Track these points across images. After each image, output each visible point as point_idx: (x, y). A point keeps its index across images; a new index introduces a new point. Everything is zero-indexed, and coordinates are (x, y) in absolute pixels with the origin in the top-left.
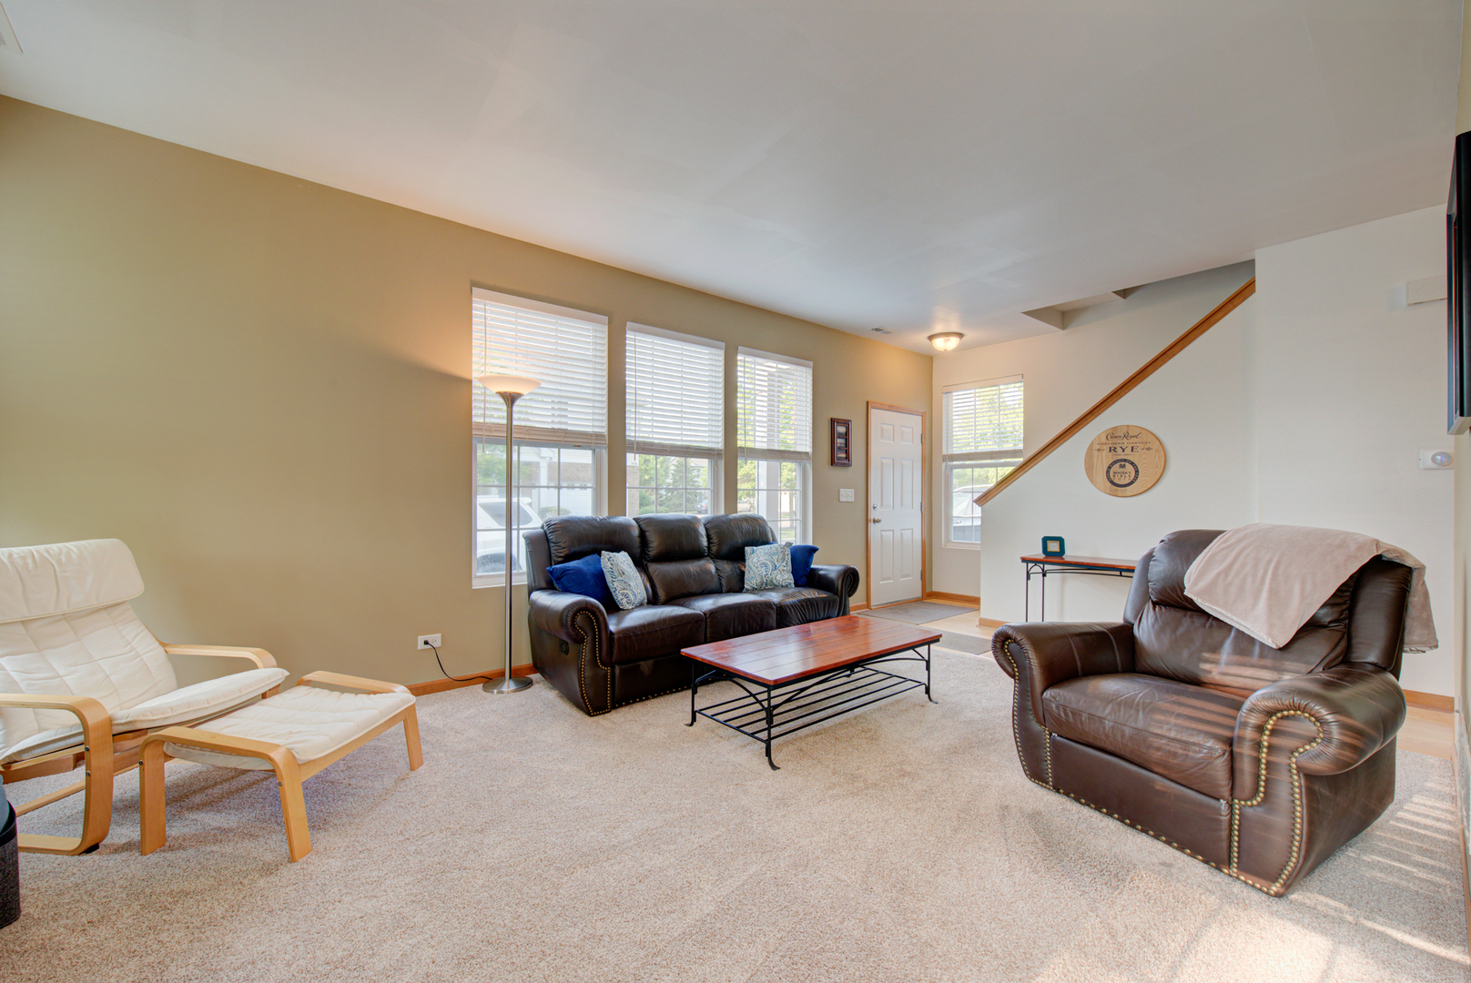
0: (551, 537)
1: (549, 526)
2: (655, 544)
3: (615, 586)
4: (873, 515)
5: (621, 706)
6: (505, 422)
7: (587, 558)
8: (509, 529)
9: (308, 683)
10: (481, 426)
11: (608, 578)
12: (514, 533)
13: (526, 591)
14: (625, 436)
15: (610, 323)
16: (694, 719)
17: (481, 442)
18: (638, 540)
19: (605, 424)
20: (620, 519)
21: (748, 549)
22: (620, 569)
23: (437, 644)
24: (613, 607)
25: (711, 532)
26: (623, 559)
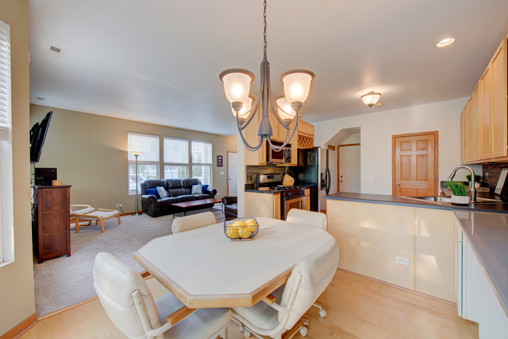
0: (146, 184)
1: (146, 182)
2: (170, 185)
3: (160, 194)
4: (229, 178)
5: (160, 216)
6: (135, 160)
7: (154, 188)
8: (137, 182)
9: (98, 210)
10: (130, 161)
11: (158, 192)
12: (138, 183)
13: (141, 195)
14: (164, 162)
15: (160, 137)
16: (174, 217)
17: (130, 164)
18: (166, 184)
19: (159, 159)
20: (163, 180)
21: (193, 186)
22: (161, 190)
23: (121, 206)
24: (159, 197)
25: (184, 182)
26: (162, 188)
